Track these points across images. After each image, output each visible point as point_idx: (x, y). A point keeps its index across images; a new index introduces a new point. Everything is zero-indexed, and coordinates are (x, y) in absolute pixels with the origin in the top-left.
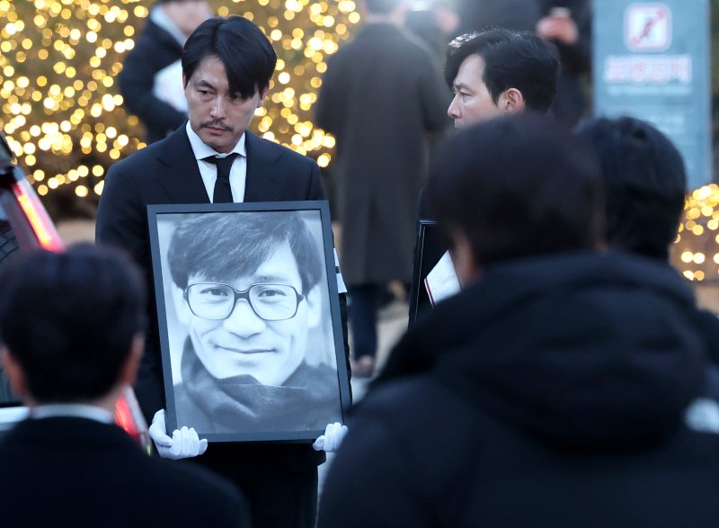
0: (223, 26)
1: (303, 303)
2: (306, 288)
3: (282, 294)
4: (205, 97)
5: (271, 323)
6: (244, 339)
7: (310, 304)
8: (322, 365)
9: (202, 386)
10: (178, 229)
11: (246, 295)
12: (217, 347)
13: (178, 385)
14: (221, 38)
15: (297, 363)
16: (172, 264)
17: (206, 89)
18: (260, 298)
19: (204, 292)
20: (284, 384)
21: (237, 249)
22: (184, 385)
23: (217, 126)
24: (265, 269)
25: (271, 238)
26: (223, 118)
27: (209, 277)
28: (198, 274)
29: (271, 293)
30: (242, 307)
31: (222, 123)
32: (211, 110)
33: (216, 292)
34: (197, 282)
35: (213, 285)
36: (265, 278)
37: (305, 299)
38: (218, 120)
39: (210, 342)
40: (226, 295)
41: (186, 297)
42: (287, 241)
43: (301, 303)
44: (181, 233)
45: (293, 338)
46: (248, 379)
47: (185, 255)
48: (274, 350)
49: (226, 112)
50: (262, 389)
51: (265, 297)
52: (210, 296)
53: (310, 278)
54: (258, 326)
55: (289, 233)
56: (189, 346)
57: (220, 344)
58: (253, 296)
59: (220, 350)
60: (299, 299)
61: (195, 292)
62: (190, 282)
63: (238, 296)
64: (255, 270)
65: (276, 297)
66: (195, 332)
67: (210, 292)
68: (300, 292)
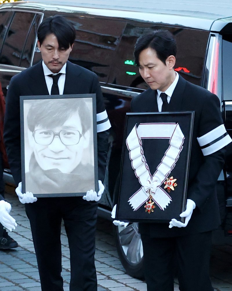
0: (53, 21)
1: (82, 138)
2: (84, 131)
3: (74, 134)
4: (50, 51)
5: (68, 146)
6: (56, 153)
7: (85, 138)
8: (88, 164)
9: (37, 173)
10: (32, 106)
11: (58, 135)
12: (45, 156)
13: (27, 173)
14: (53, 26)
15: (78, 163)
16: (29, 121)
17: (50, 48)
18: (64, 136)
19: (41, 133)
20: (71, 173)
21: (56, 115)
22: (30, 173)
23: (56, 62)
24: (67, 123)
25: (71, 110)
26: (58, 59)
27: (44, 127)
28: (39, 125)
29: (69, 133)
30: (57, 139)
31: (58, 61)
32: (53, 56)
33: (46, 133)
34: (38, 129)
35: (45, 130)
36: (67, 127)
37: (83, 136)
38: (56, 60)
39: (42, 154)
40: (50, 134)
41: (33, 135)
42: (78, 111)
43: (81, 138)
44: (33, 108)
45: (77, 153)
46: (57, 170)
47: (34, 117)
48: (68, 158)
49: (59, 56)
50: (62, 174)
51: (67, 135)
52: (43, 135)
53: (86, 127)
54: (63, 147)
55: (79, 108)
56: (33, 156)
57: (46, 156)
58: (61, 135)
59: (46, 158)
60: (81, 136)
61: (37, 133)
62: (36, 129)
63: (55, 135)
64: (63, 124)
65: (71, 135)
66: (36, 151)
67: (43, 133)
68: (81, 133)
